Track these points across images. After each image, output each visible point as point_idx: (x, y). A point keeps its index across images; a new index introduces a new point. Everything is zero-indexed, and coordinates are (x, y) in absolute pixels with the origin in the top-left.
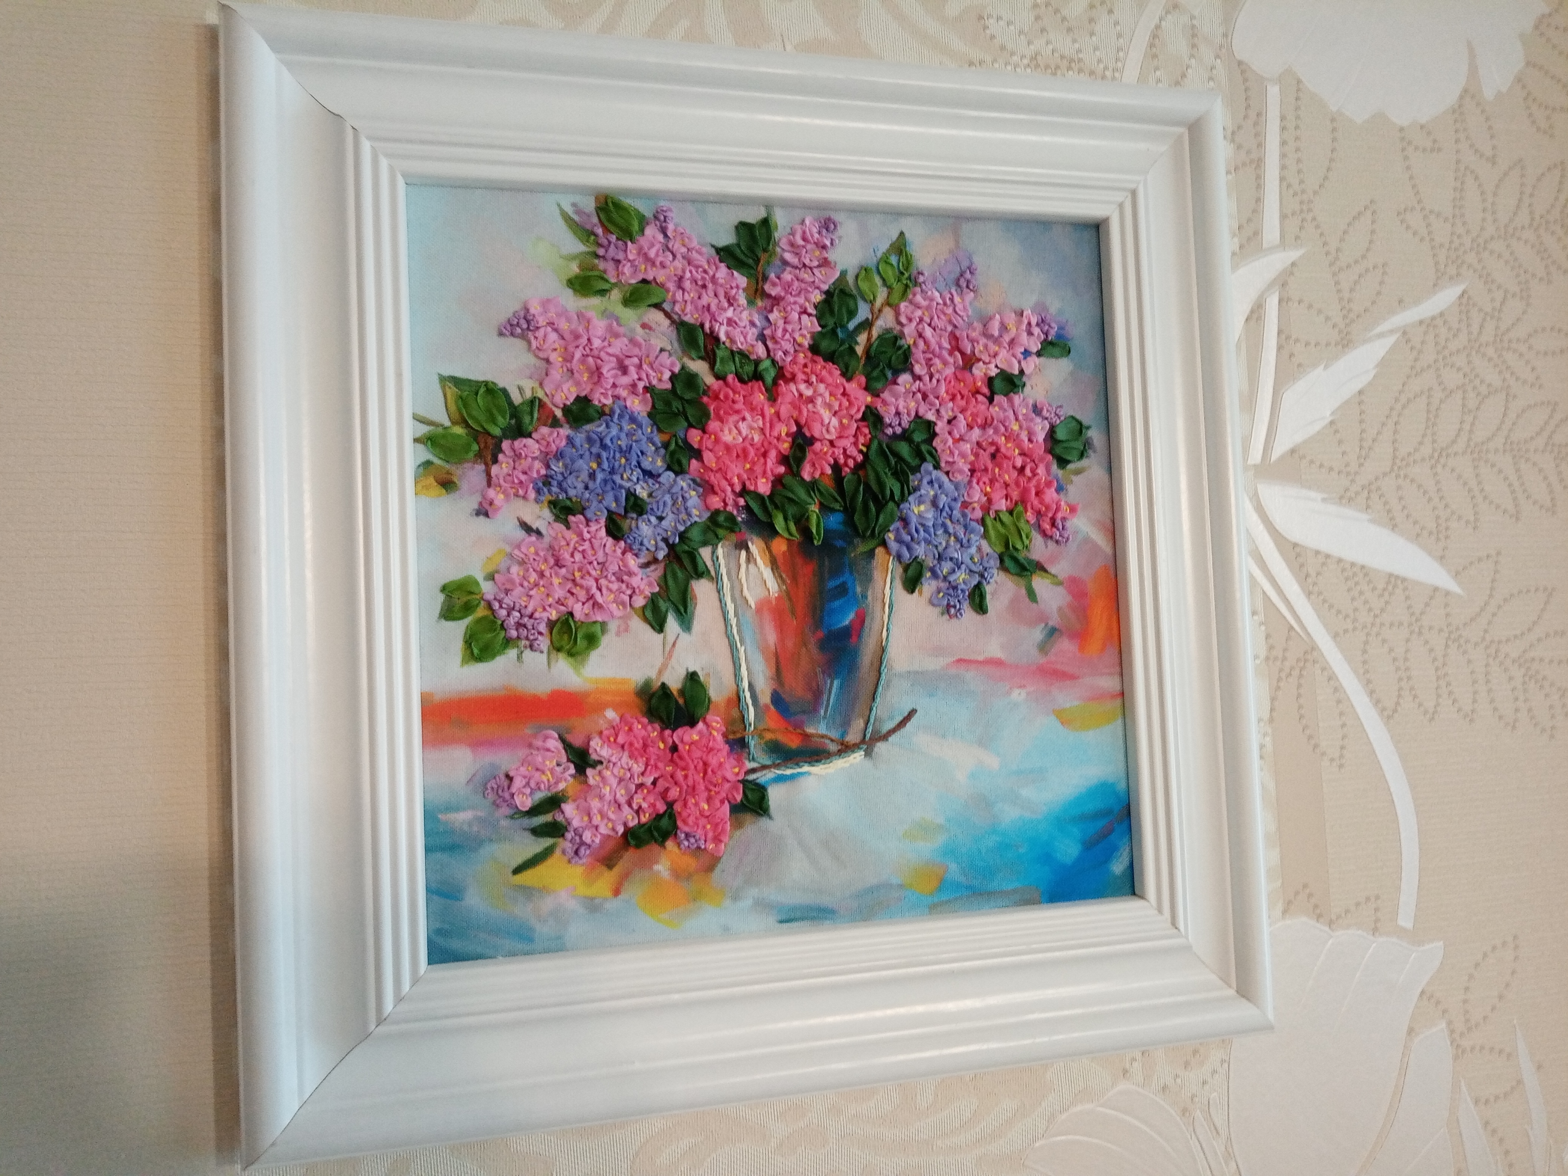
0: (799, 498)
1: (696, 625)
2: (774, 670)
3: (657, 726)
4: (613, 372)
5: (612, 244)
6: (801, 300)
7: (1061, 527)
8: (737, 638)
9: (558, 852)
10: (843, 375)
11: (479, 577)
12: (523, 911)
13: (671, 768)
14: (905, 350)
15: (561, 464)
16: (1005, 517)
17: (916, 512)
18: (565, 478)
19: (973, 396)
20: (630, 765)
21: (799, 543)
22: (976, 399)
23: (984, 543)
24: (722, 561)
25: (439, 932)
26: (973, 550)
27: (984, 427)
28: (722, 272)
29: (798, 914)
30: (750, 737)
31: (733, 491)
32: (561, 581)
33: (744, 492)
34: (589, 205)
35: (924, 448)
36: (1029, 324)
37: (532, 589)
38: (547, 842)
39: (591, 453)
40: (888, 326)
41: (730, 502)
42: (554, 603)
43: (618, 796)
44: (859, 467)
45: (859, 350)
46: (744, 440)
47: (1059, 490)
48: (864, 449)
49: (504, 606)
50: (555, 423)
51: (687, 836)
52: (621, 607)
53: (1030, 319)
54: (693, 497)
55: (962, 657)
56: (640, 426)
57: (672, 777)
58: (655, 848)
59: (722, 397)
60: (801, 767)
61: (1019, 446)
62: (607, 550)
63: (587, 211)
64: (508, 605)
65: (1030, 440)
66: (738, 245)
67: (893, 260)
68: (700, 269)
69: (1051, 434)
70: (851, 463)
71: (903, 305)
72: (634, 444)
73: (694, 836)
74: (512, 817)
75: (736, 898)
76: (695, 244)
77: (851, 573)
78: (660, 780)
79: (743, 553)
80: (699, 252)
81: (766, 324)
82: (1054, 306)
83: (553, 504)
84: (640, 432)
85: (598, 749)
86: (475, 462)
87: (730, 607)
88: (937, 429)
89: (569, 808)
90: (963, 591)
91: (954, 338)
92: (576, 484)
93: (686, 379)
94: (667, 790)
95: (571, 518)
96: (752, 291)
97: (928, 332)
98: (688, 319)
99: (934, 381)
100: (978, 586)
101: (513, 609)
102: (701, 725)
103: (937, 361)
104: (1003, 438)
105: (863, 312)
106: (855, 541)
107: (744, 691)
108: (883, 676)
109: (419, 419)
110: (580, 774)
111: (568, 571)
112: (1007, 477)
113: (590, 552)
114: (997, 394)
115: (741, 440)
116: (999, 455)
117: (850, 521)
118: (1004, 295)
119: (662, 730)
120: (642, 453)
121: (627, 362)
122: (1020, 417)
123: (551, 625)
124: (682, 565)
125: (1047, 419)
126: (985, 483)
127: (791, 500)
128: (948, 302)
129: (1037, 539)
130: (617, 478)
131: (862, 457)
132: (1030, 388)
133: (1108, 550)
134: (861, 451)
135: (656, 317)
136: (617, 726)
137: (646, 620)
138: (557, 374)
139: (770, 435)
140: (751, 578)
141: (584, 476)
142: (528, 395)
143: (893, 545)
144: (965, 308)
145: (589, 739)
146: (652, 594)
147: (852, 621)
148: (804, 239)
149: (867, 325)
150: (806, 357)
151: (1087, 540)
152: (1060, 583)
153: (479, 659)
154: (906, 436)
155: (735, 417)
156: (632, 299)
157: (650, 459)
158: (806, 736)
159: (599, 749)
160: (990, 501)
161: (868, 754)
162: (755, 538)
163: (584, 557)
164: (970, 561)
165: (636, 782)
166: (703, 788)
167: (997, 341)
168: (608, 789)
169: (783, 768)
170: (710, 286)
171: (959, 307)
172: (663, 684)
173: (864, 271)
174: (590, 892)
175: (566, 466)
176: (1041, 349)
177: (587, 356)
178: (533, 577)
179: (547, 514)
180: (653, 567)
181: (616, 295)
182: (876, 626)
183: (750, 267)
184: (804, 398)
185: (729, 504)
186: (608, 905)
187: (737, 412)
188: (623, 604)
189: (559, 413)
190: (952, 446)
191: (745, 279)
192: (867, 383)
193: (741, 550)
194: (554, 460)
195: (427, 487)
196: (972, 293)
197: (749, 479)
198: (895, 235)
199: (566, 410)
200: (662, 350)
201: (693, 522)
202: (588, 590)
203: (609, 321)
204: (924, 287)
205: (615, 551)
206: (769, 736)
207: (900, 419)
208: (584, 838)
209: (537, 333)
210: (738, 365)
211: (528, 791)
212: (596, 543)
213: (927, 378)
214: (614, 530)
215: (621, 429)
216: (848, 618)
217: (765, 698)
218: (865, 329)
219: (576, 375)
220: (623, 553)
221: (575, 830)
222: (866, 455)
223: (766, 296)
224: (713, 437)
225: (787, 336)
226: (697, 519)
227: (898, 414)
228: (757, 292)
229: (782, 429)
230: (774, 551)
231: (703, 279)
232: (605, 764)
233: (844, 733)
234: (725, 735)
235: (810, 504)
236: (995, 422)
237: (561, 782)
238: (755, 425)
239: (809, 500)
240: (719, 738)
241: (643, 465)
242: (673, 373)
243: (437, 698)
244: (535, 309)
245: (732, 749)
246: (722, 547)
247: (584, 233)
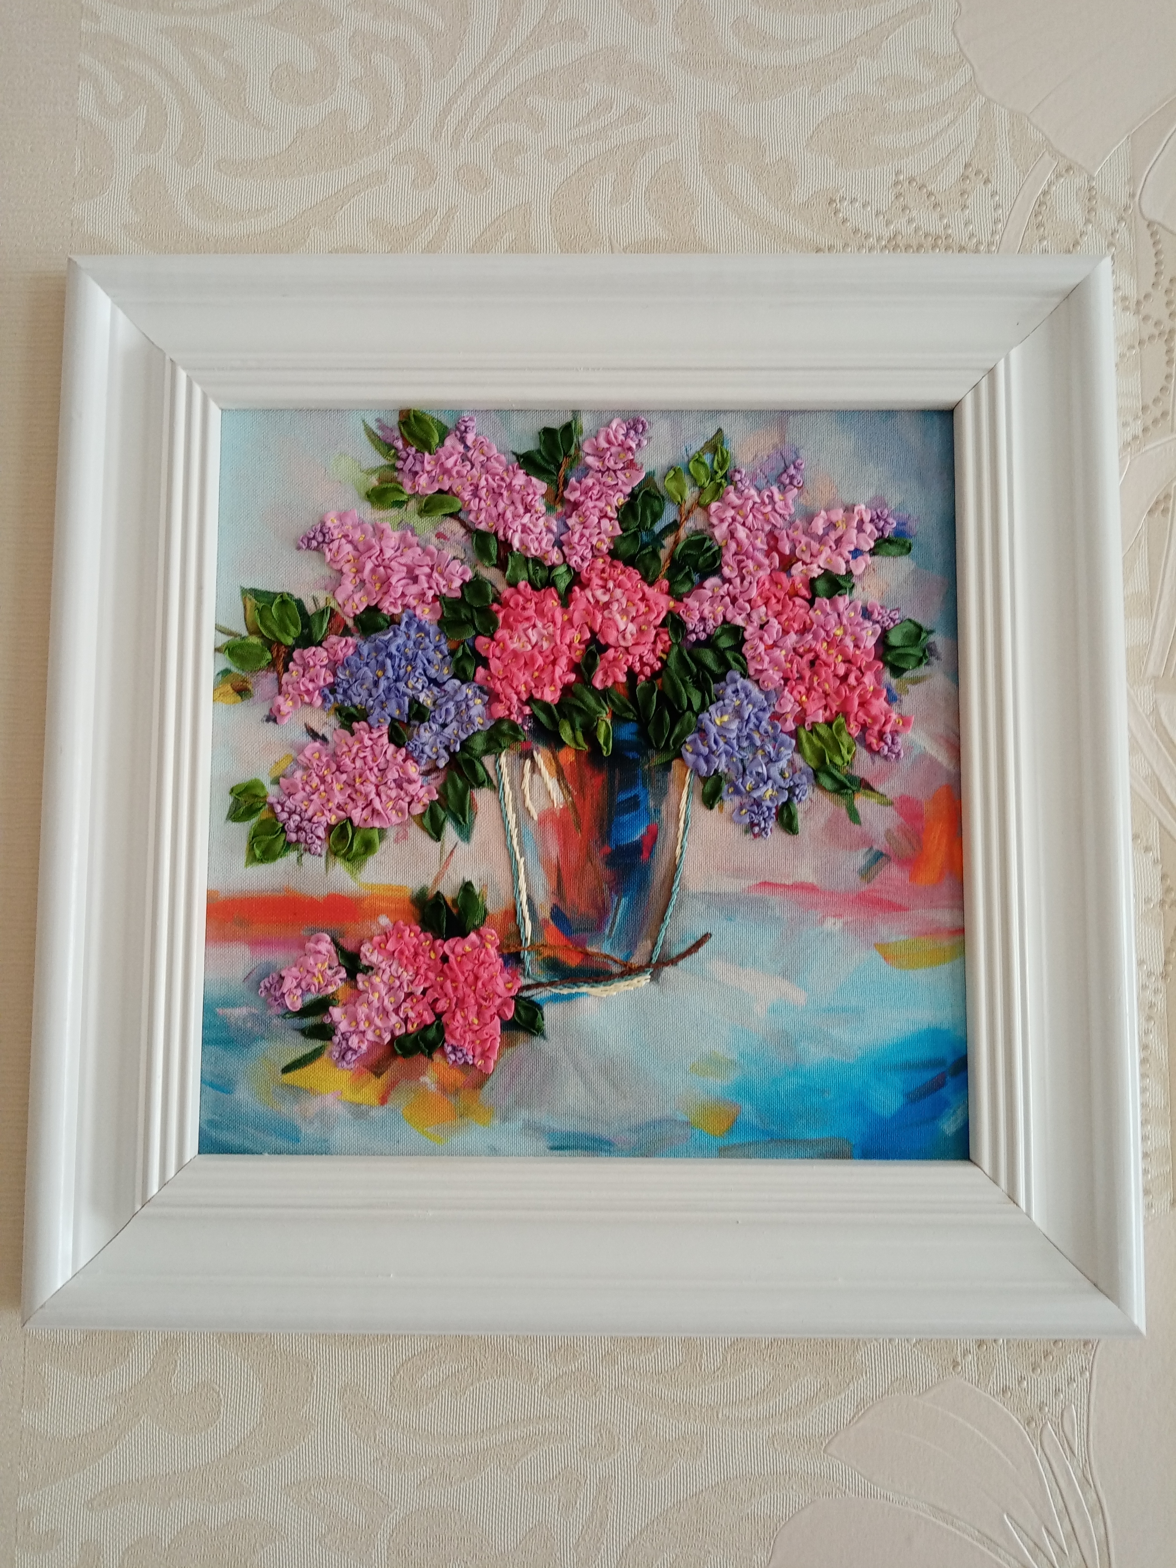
0: (588, 707)
1: (477, 835)
2: (555, 884)
3: (430, 936)
4: (403, 582)
5: (411, 457)
6: (601, 504)
7: (890, 742)
8: (517, 848)
9: (325, 1056)
10: (644, 579)
11: (266, 780)
12: (289, 1110)
13: (442, 979)
14: (714, 552)
15: (347, 673)
16: (823, 730)
17: (718, 722)
18: (351, 686)
19: (790, 599)
20: (399, 973)
21: (588, 753)
22: (794, 603)
23: (798, 758)
24: (505, 770)
25: (212, 1123)
26: (783, 764)
27: (804, 630)
28: (520, 479)
29: (572, 1143)
30: (526, 952)
31: (519, 699)
32: (342, 786)
33: (531, 700)
34: (393, 420)
35: (729, 656)
36: (861, 521)
37: (313, 794)
38: (317, 1044)
39: (377, 661)
40: (698, 528)
41: (515, 710)
42: (334, 808)
43: (386, 1002)
44: (656, 674)
45: (663, 554)
46: (533, 647)
47: (891, 699)
48: (664, 657)
49: (286, 809)
50: (346, 632)
51: (455, 1050)
52: (400, 814)
53: (861, 515)
54: (477, 707)
55: (767, 879)
56: (427, 634)
57: (442, 988)
58: (423, 1059)
59: (512, 604)
60: (579, 987)
61: (842, 651)
62: (388, 756)
63: (390, 426)
64: (290, 809)
65: (857, 646)
66: (539, 451)
67: (707, 458)
68: (497, 477)
69: (883, 641)
70: (647, 670)
71: (714, 506)
72: (420, 652)
73: (461, 1050)
74: (284, 1017)
75: (505, 1119)
76: (494, 452)
77: (644, 786)
78: (430, 990)
79: (528, 763)
80: (497, 460)
81: (563, 529)
82: (894, 499)
83: (339, 711)
84: (427, 640)
85: (368, 954)
86: (268, 671)
87: (512, 817)
88: (747, 635)
89: (336, 1012)
90: (769, 809)
91: (773, 539)
92: (360, 690)
93: (475, 586)
94: (436, 1000)
95: (355, 725)
96: (552, 496)
97: (742, 533)
98: (482, 527)
99: (746, 583)
100: (787, 804)
101: (294, 812)
102: (473, 936)
103: (750, 564)
104: (825, 644)
105: (669, 515)
106: (650, 752)
107: (521, 905)
108: (675, 896)
109: (219, 629)
110: (352, 979)
111: (348, 776)
112: (827, 686)
113: (369, 758)
114: (819, 596)
115: (530, 648)
116: (817, 662)
117: (642, 732)
118: (834, 490)
119: (435, 939)
120: (429, 662)
121: (417, 572)
122: (845, 621)
123: (329, 828)
124: (462, 775)
125: (878, 622)
126: (800, 693)
127: (580, 711)
128: (767, 500)
129: (863, 755)
130: (401, 686)
131: (660, 664)
132: (861, 590)
133: (951, 768)
134: (660, 659)
135: (453, 527)
136: (389, 932)
137: (423, 828)
138: (348, 585)
139: (562, 643)
140: (536, 788)
141: (368, 683)
142: (322, 604)
143: (689, 757)
144: (786, 506)
145: (361, 944)
146: (432, 802)
147: (642, 837)
148: (609, 442)
149: (674, 527)
150: (604, 562)
151: (923, 756)
152: (891, 804)
153: (261, 861)
154: (710, 642)
155: (526, 625)
156: (428, 507)
157: (437, 667)
158: (587, 955)
159: (370, 955)
160: (804, 711)
161: (654, 978)
162: (541, 748)
163: (365, 764)
164: (779, 777)
165: (406, 990)
166: (473, 1001)
167: (821, 540)
168: (377, 995)
169: (561, 987)
170: (505, 493)
171: (779, 505)
172: (438, 893)
173: (675, 471)
174: (358, 1098)
175: (352, 674)
176: (875, 547)
177: (379, 566)
178: (316, 781)
179: (334, 721)
180: (434, 775)
181: (413, 505)
182: (669, 843)
183: (550, 473)
184: (601, 603)
185: (514, 712)
186: (373, 1113)
187: (528, 619)
188: (401, 810)
189: (350, 623)
190: (763, 653)
191: (545, 485)
192: (670, 586)
193: (526, 759)
194: (340, 668)
195: (224, 694)
196: (796, 490)
197: (536, 687)
198: (711, 432)
199: (356, 618)
200: (454, 558)
201: (476, 730)
202: (366, 796)
203: (404, 532)
204: (740, 485)
205: (395, 758)
206: (547, 953)
207: (705, 624)
208: (350, 1043)
209: (331, 545)
210: (531, 572)
211: (299, 992)
212: (377, 750)
213: (738, 580)
214: (397, 737)
215: (409, 638)
216: (638, 835)
217: (545, 913)
218: (672, 532)
219: (368, 585)
220: (404, 761)
221: (342, 1034)
222: (664, 663)
223: (563, 501)
224: (501, 644)
225: (584, 541)
226: (480, 727)
227: (703, 619)
228: (555, 498)
229: (574, 636)
230: (562, 761)
231: (499, 486)
232: (375, 970)
233: (630, 954)
234: (498, 948)
235: (600, 713)
236: (815, 626)
237: (331, 985)
238: (545, 632)
239: (598, 709)
240: (493, 951)
241: (428, 673)
242: (464, 581)
243: (222, 896)
244: (332, 522)
245: (506, 963)
246: (505, 755)
247: (384, 445)
